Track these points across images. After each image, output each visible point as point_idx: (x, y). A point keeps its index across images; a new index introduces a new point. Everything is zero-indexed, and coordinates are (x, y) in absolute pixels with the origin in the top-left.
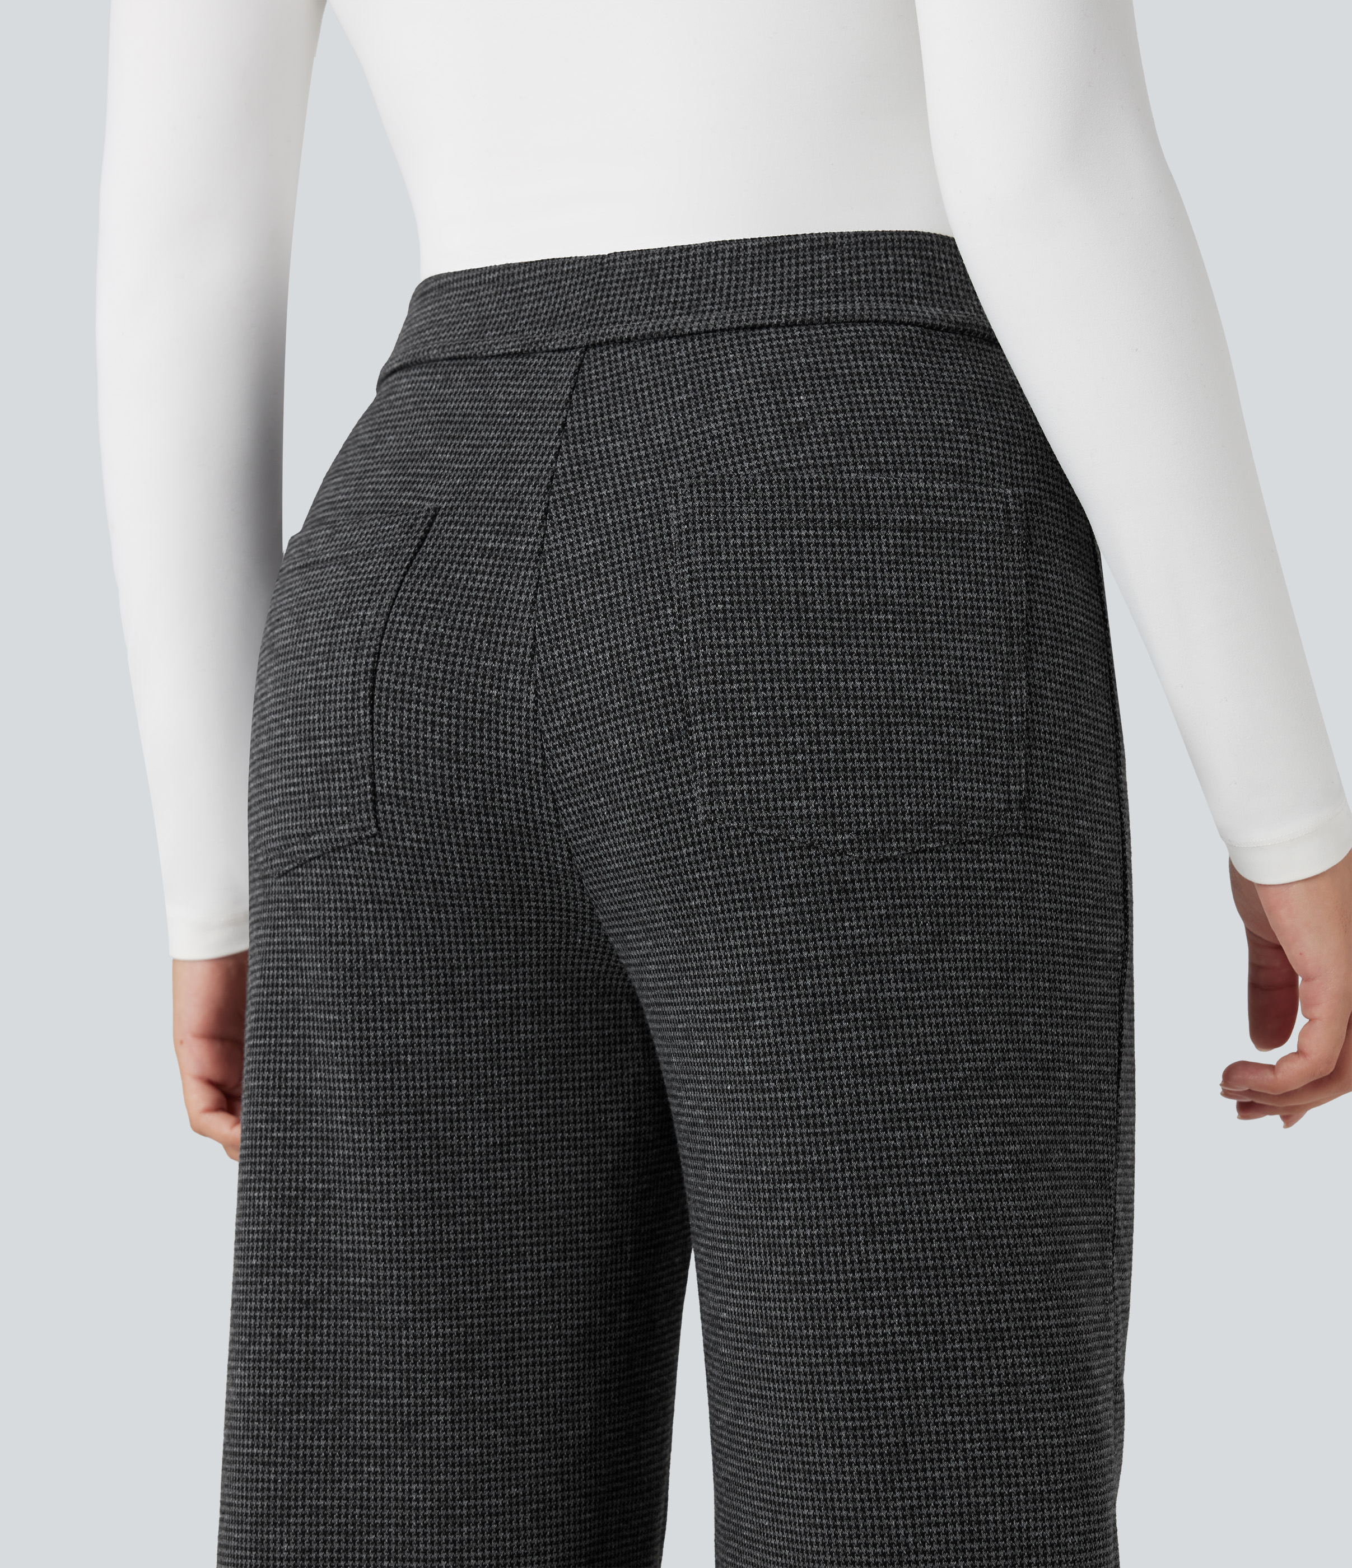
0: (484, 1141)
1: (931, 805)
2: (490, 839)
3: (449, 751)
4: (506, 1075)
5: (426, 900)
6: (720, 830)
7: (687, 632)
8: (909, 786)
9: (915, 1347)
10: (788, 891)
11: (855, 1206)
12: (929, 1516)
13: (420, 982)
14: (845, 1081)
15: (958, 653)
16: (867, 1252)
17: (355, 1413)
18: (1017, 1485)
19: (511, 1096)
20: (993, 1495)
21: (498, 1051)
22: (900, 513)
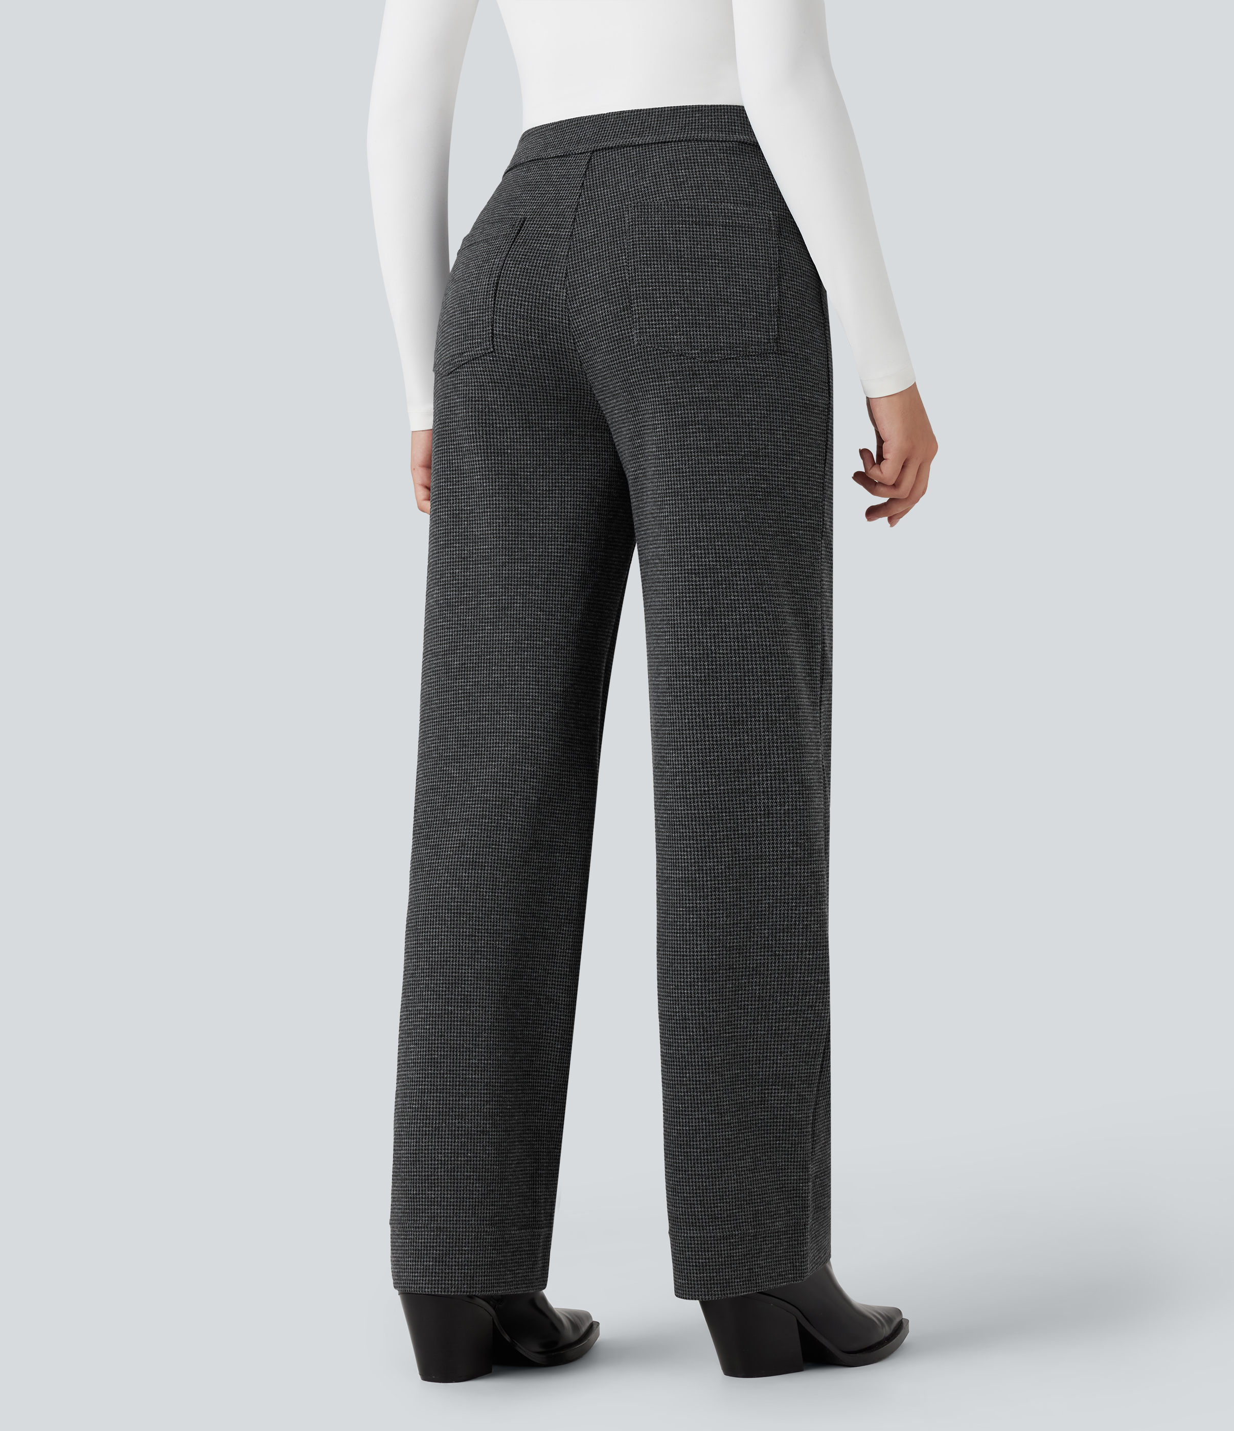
0: (541, 488)
1: (733, 339)
2: (545, 355)
3: (527, 316)
4: (552, 461)
5: (516, 382)
6: (643, 348)
7: (631, 266)
8: (723, 331)
9: (719, 567)
10: (671, 374)
11: (695, 507)
12: (722, 638)
13: (514, 418)
14: (693, 454)
15: (747, 277)
16: (699, 526)
17: (483, 604)
18: (764, 627)
19: (554, 470)
20: (753, 630)
21: (549, 449)
22: (722, 219)
